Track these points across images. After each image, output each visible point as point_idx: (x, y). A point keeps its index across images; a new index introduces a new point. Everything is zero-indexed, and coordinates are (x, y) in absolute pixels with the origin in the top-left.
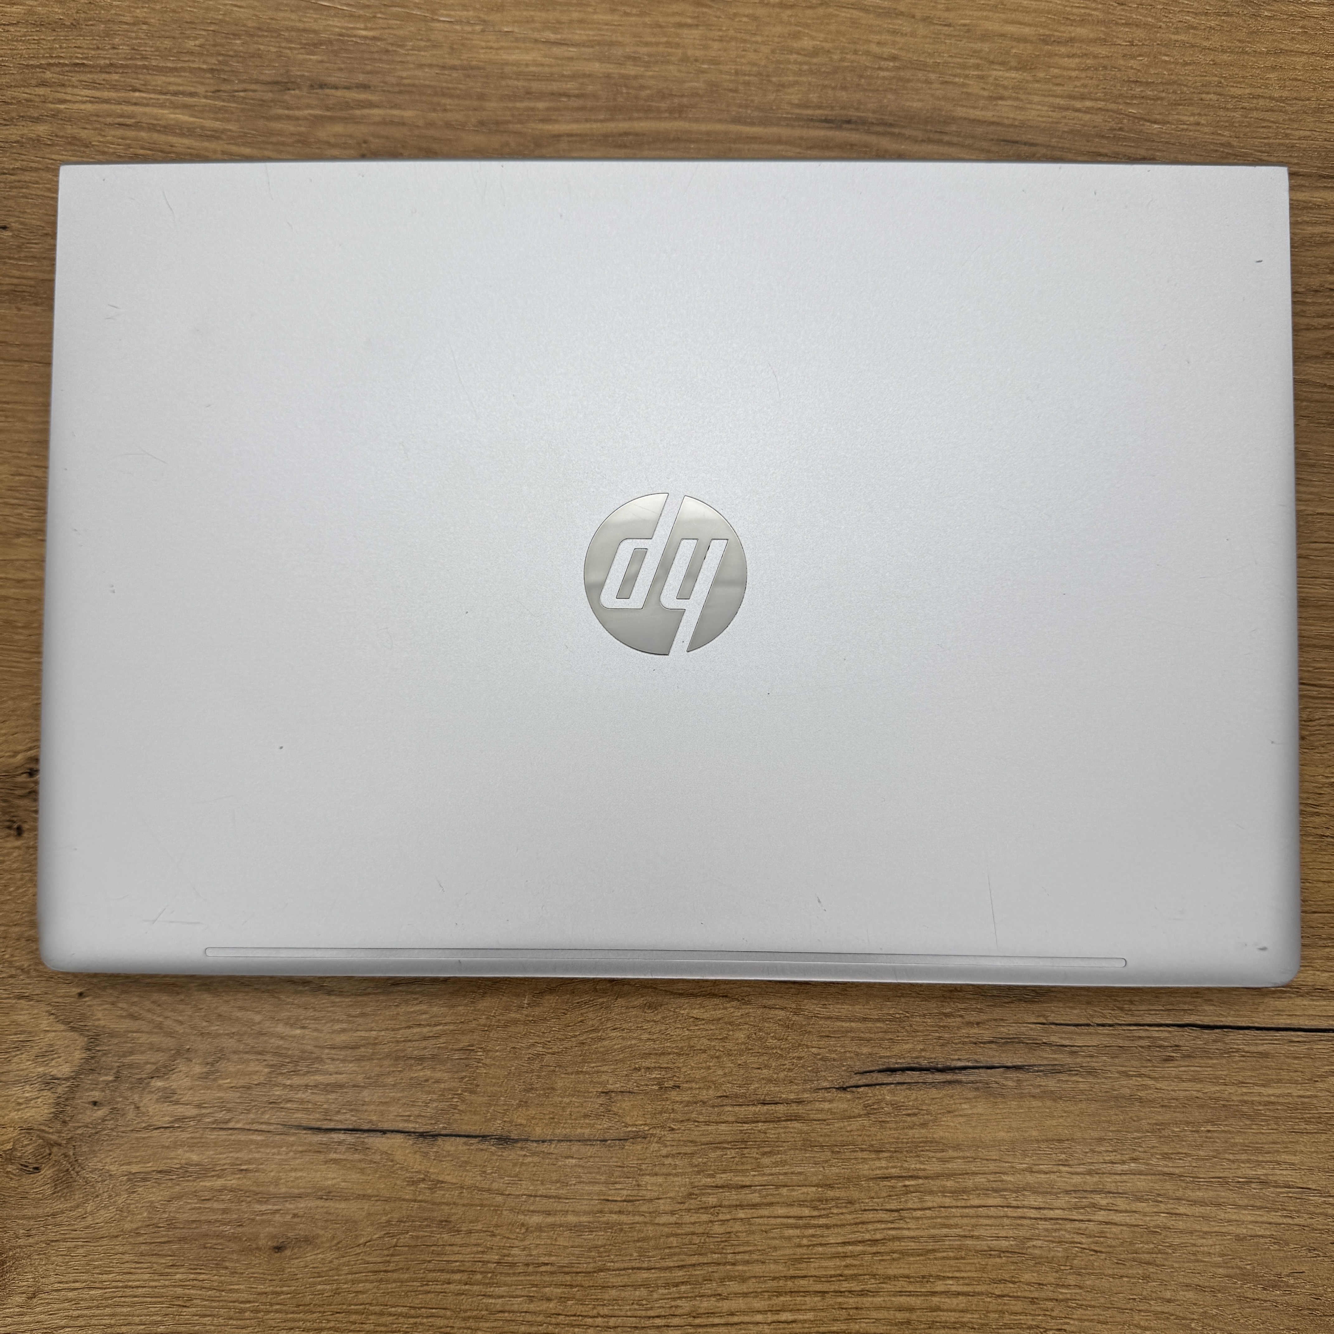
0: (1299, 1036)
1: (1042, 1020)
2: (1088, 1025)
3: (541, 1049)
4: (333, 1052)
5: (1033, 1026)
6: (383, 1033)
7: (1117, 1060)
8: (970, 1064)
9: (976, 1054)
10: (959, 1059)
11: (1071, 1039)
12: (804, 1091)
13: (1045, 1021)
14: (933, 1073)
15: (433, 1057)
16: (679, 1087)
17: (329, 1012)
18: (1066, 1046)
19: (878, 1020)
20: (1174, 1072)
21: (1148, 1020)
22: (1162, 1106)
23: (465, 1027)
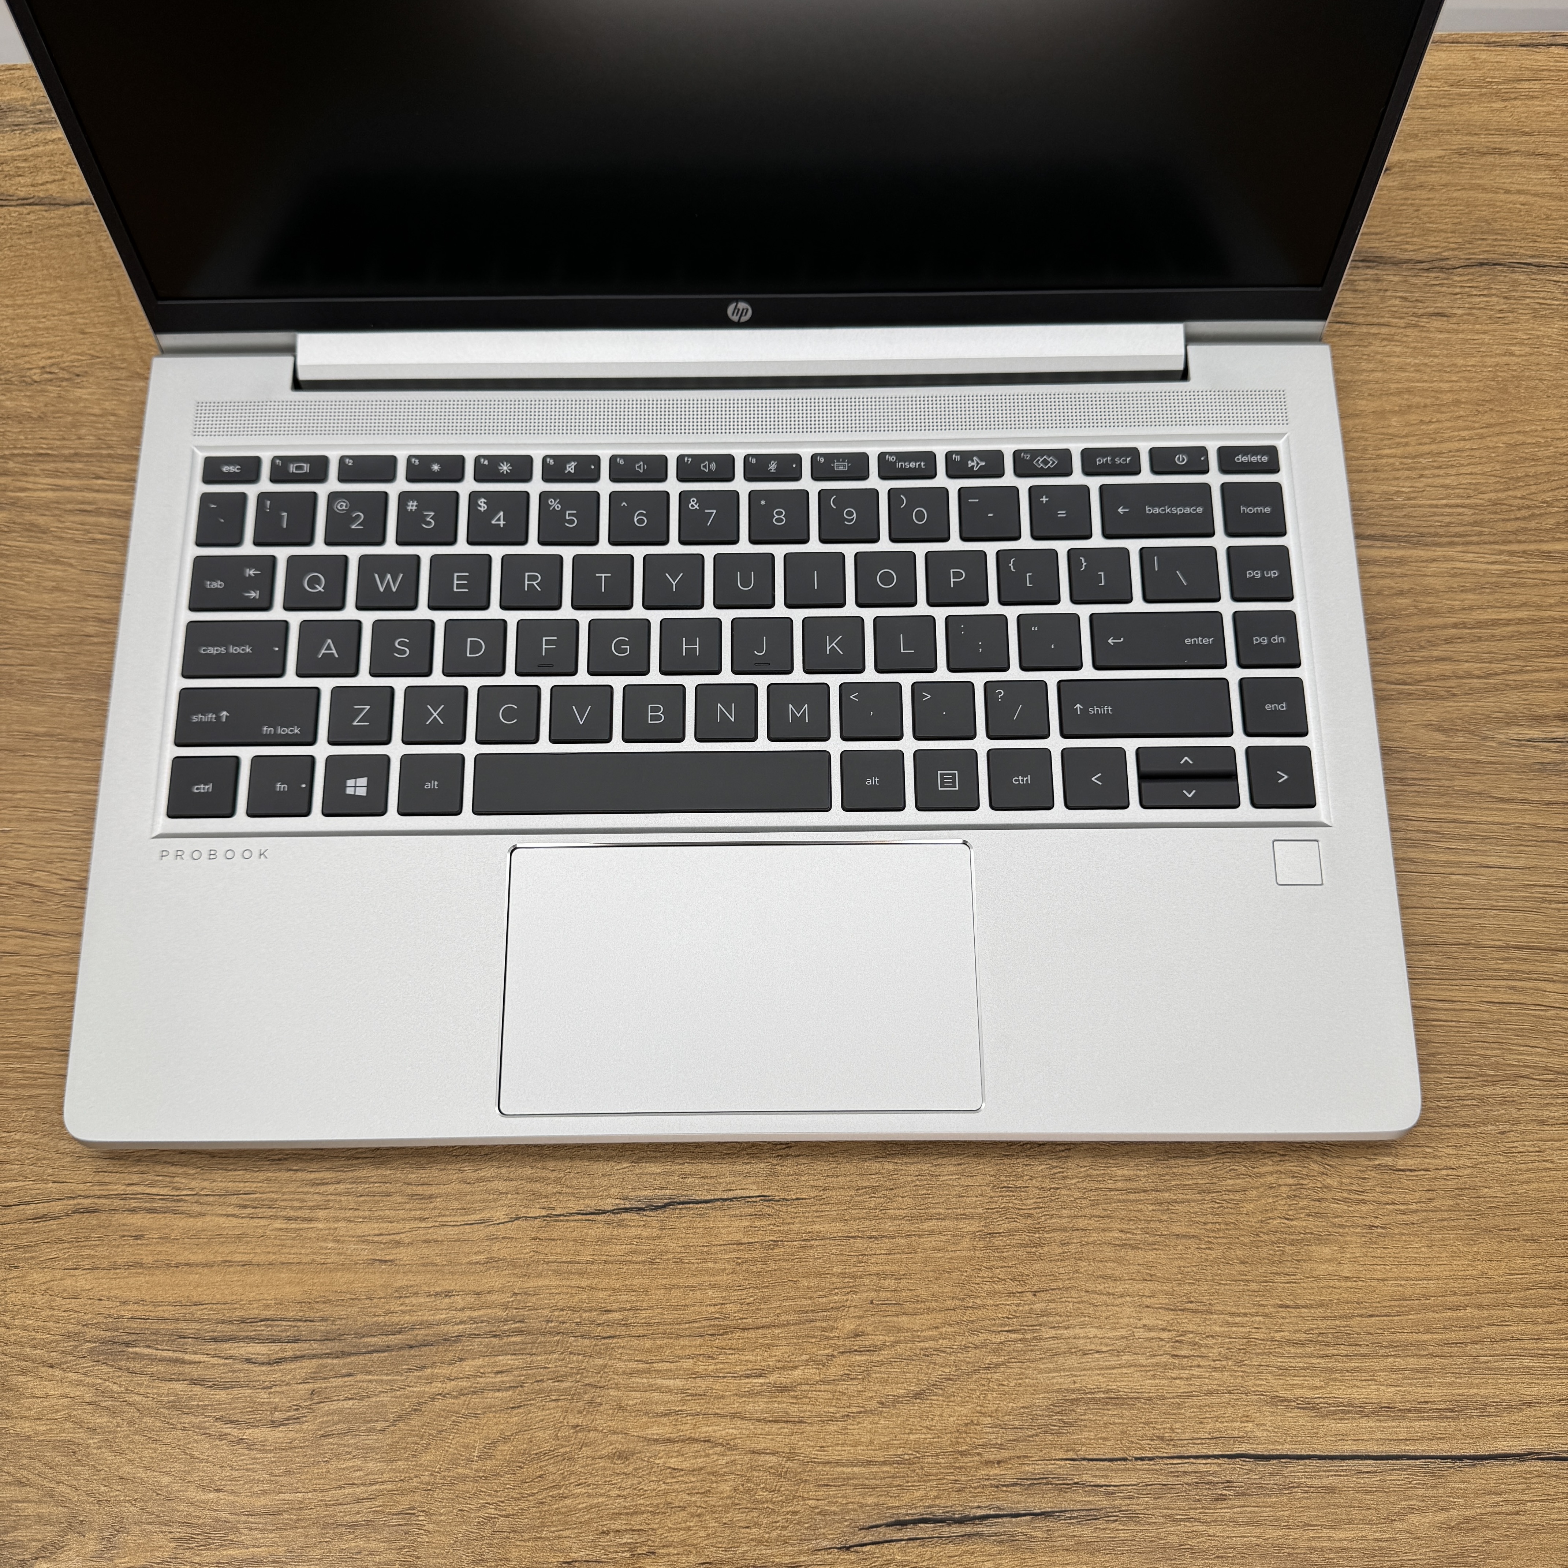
0: (1368, 1466)
1: (1071, 1455)
2: (1125, 1459)
3: (493, 1511)
4: (251, 1519)
5: (1063, 1463)
6: (310, 1495)
7: (1160, 1502)
8: (992, 1512)
9: (998, 1499)
10: (979, 1507)
11: (1107, 1476)
12: (800, 1553)
13: (1075, 1457)
14: (950, 1525)
15: (368, 1523)
16: (654, 1553)
17: (247, 1470)
18: (1102, 1486)
19: (884, 1463)
20: (1228, 1513)
21: (1193, 1451)
22: (1218, 1557)
23: (405, 1485)
